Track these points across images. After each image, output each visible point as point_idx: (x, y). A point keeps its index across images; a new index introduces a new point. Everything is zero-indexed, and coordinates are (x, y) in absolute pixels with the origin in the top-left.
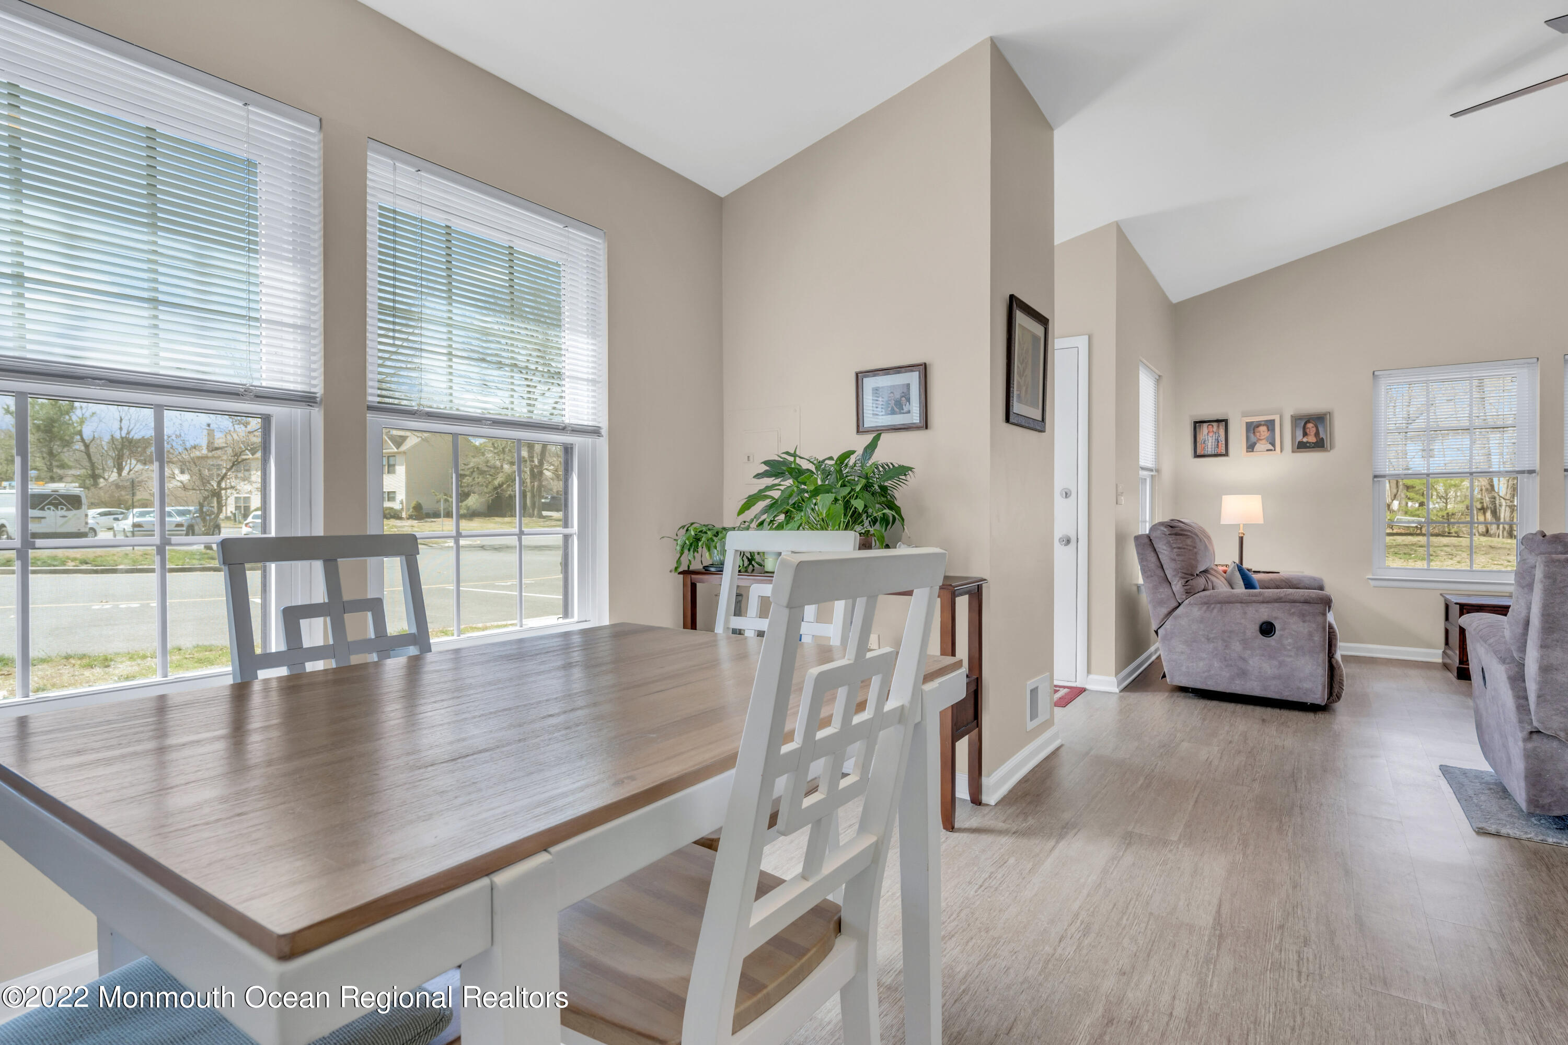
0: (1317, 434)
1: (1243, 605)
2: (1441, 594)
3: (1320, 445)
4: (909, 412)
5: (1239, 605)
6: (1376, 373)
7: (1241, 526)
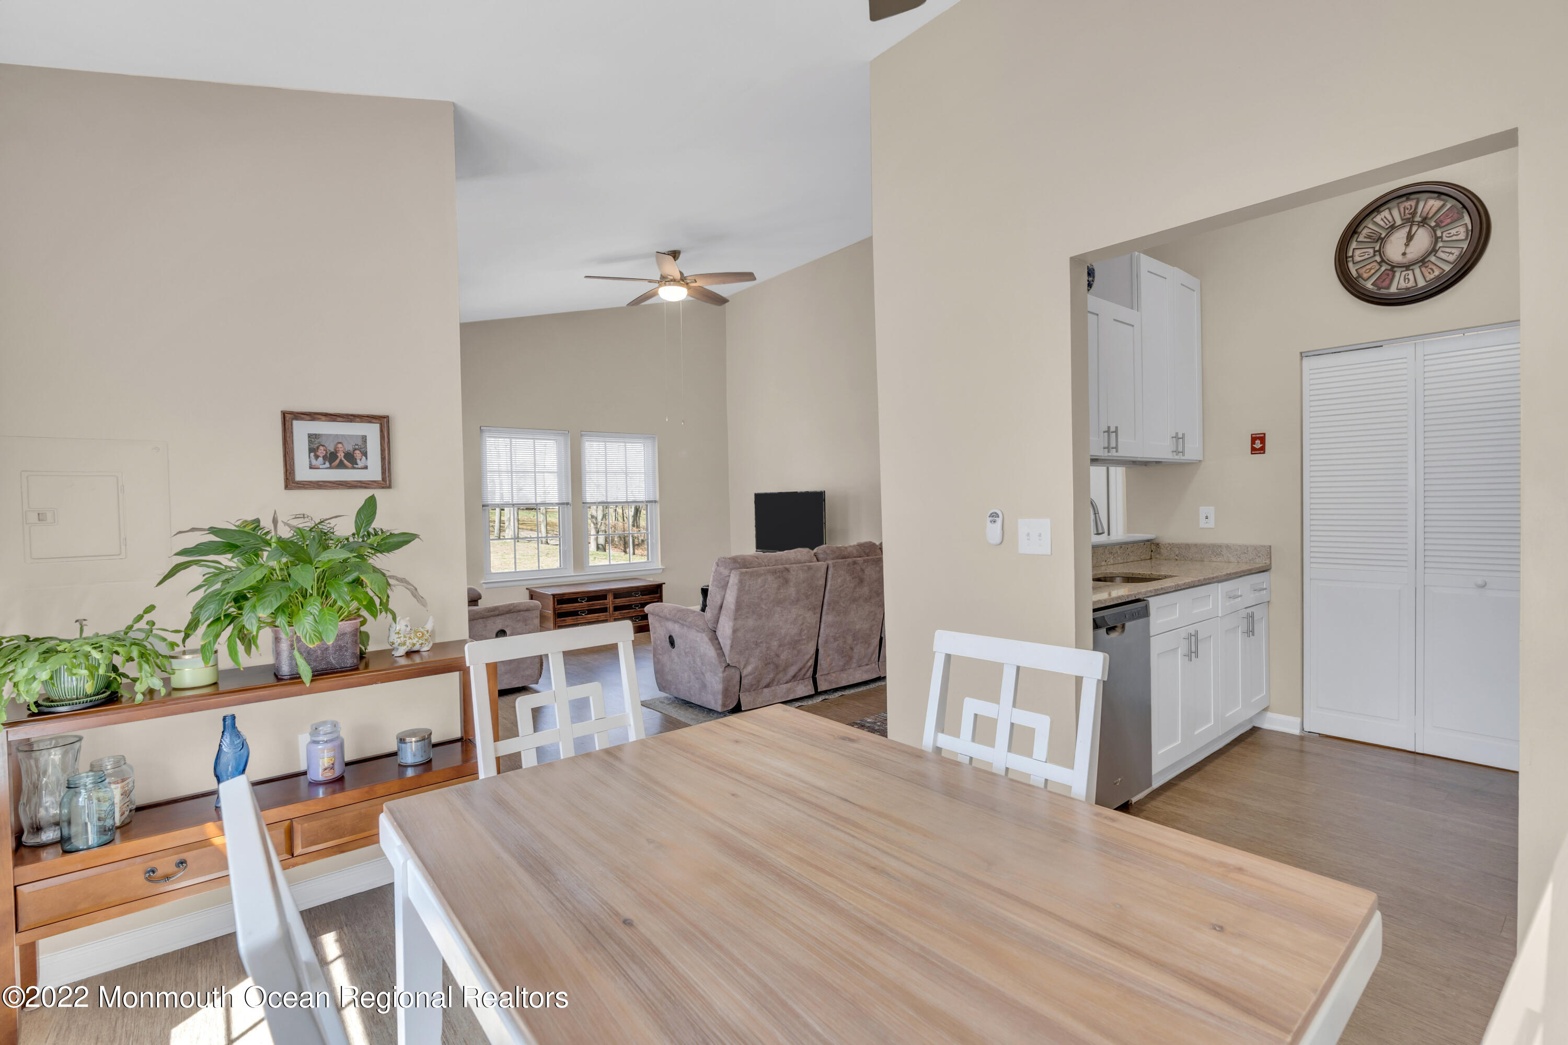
1: (484, 620)
2: (527, 589)
4: (366, 468)
5: (481, 621)
6: (482, 428)
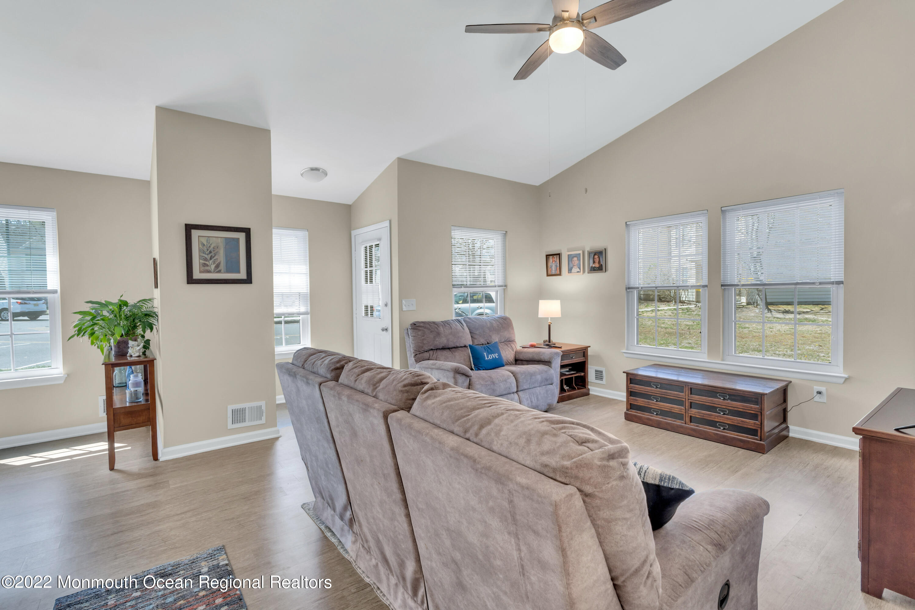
0: (599, 262)
3: (600, 268)
7: (549, 319)
